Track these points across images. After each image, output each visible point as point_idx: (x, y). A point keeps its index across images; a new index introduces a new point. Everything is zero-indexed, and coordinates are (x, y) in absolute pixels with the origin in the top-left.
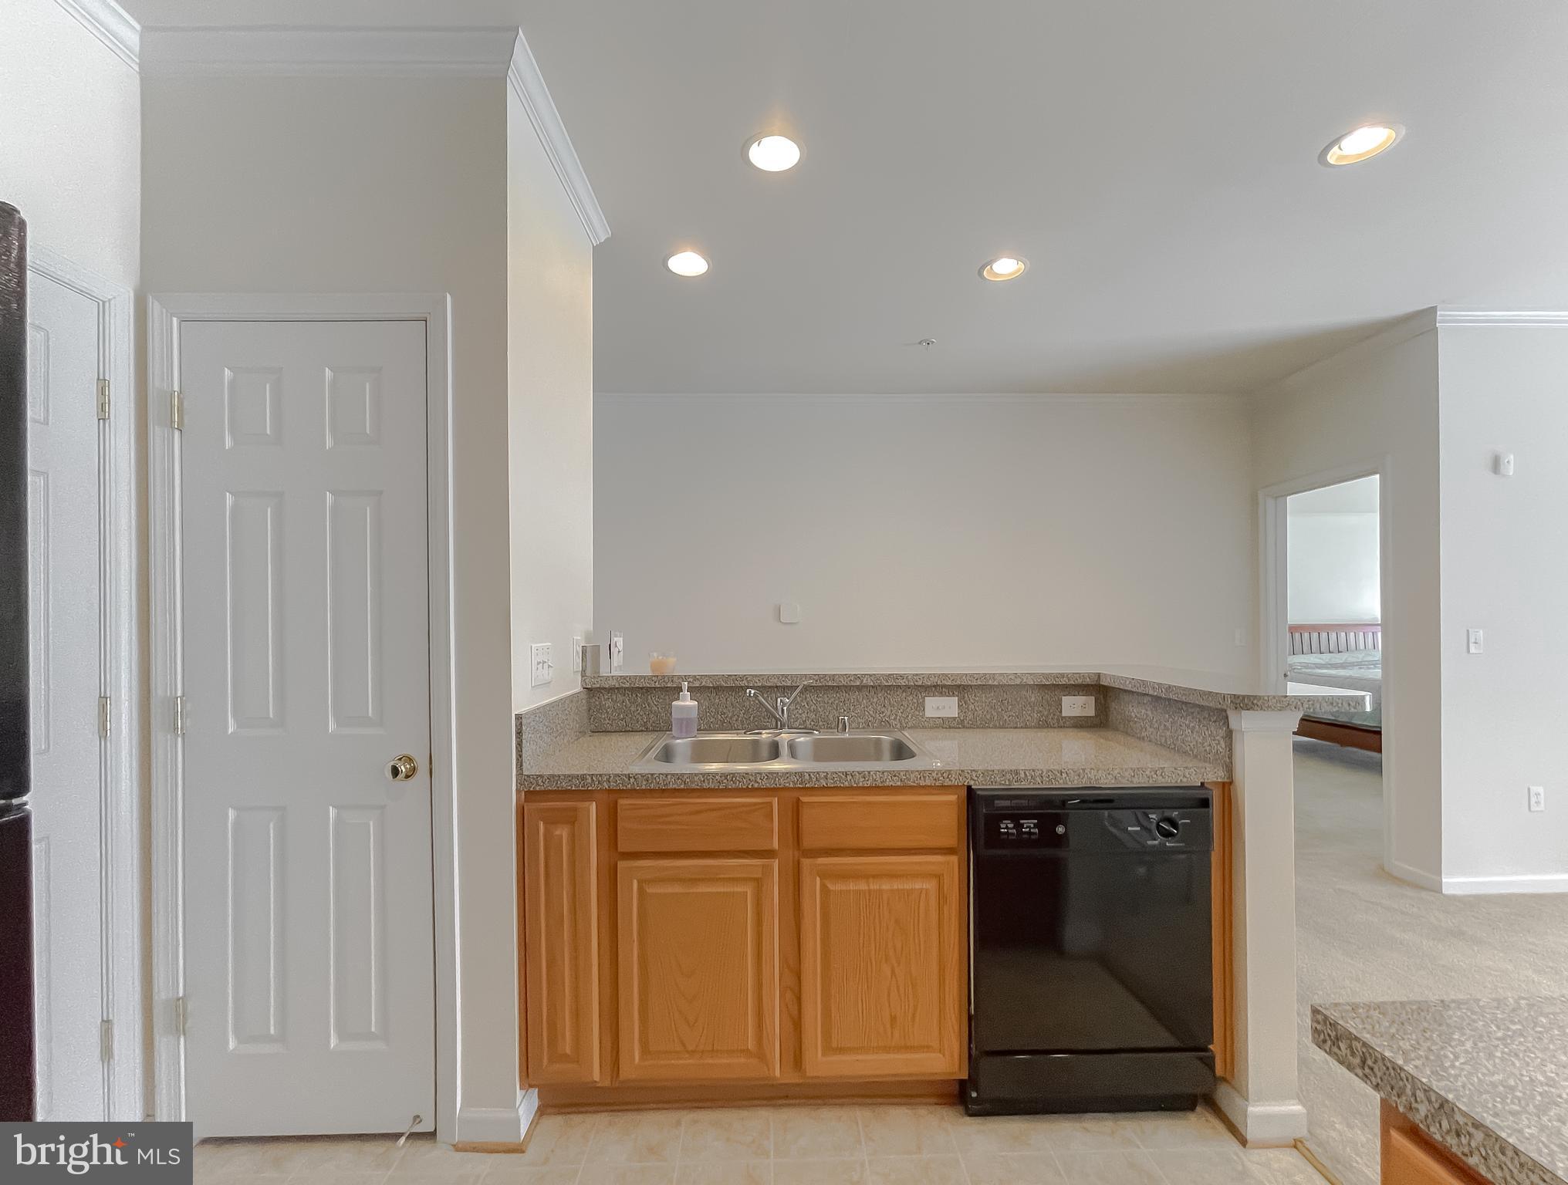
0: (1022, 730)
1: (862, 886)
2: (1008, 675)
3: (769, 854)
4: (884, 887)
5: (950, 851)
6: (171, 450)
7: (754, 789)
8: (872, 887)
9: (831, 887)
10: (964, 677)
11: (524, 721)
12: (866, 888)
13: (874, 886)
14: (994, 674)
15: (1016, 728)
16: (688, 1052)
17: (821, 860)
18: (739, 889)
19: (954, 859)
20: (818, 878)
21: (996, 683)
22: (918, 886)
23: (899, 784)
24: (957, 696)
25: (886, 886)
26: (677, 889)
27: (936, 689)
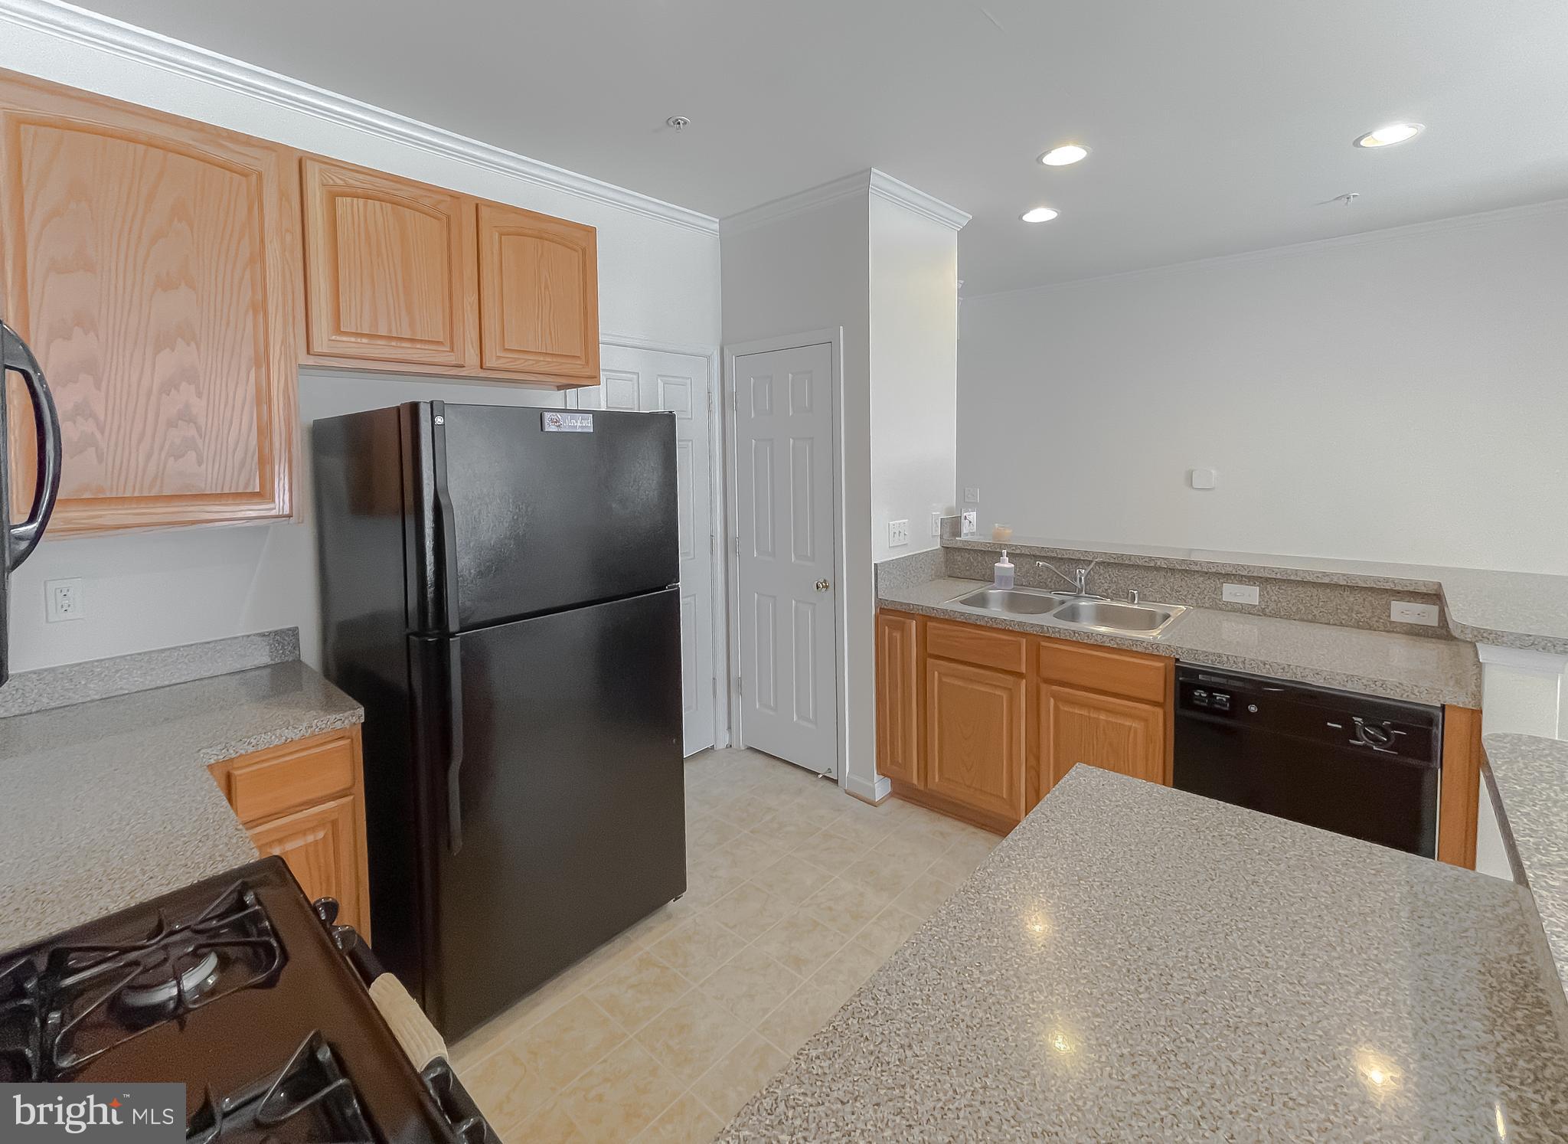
0: (1335, 627)
1: (1084, 712)
2: (1313, 573)
3: (1020, 675)
4: (1101, 717)
5: (1155, 704)
6: (733, 418)
7: (1009, 630)
8: (1092, 715)
9: (1062, 707)
10: (1262, 570)
11: (879, 568)
12: (1088, 714)
13: (1093, 715)
14: (1297, 570)
15: (1328, 624)
16: (965, 785)
17: (1055, 688)
18: (998, 692)
19: (1160, 711)
20: (1052, 700)
21: (1298, 579)
22: (1128, 723)
23: (1115, 646)
24: (1259, 586)
25: (1103, 717)
26: (960, 683)
27: (1235, 578)
